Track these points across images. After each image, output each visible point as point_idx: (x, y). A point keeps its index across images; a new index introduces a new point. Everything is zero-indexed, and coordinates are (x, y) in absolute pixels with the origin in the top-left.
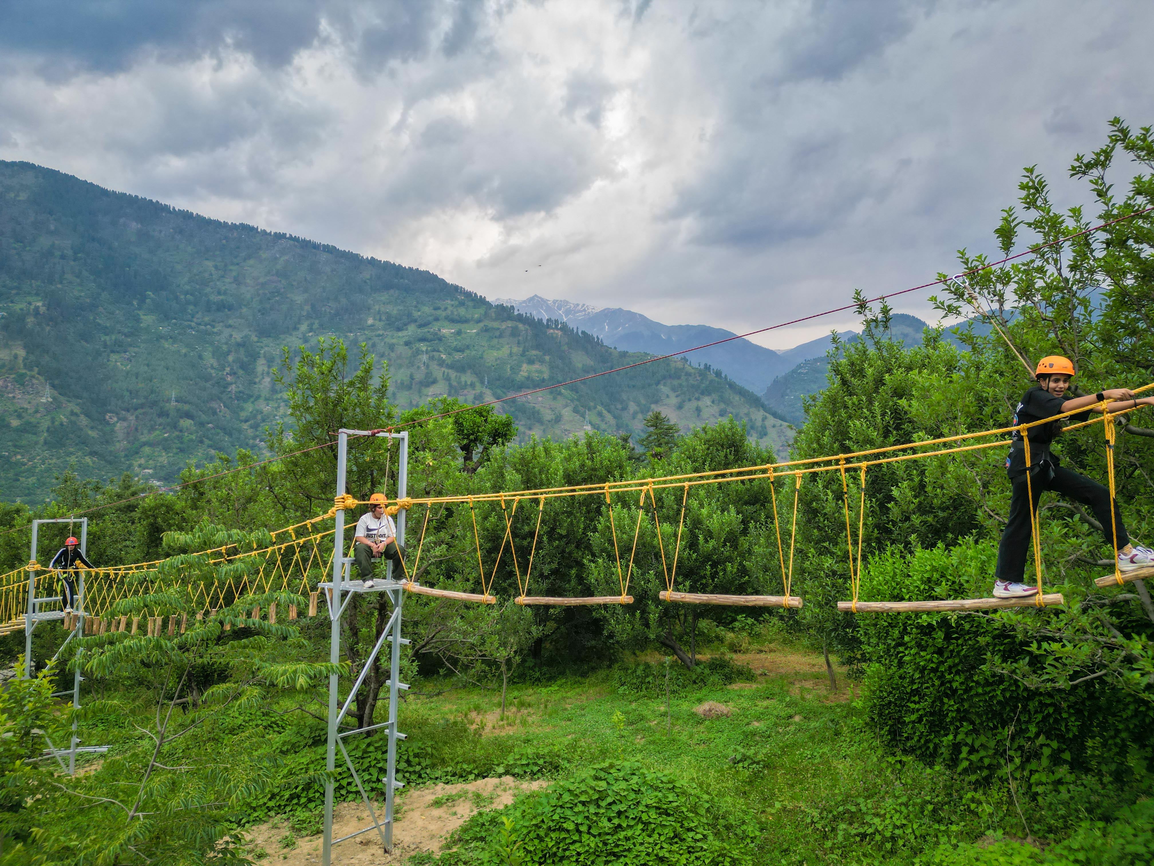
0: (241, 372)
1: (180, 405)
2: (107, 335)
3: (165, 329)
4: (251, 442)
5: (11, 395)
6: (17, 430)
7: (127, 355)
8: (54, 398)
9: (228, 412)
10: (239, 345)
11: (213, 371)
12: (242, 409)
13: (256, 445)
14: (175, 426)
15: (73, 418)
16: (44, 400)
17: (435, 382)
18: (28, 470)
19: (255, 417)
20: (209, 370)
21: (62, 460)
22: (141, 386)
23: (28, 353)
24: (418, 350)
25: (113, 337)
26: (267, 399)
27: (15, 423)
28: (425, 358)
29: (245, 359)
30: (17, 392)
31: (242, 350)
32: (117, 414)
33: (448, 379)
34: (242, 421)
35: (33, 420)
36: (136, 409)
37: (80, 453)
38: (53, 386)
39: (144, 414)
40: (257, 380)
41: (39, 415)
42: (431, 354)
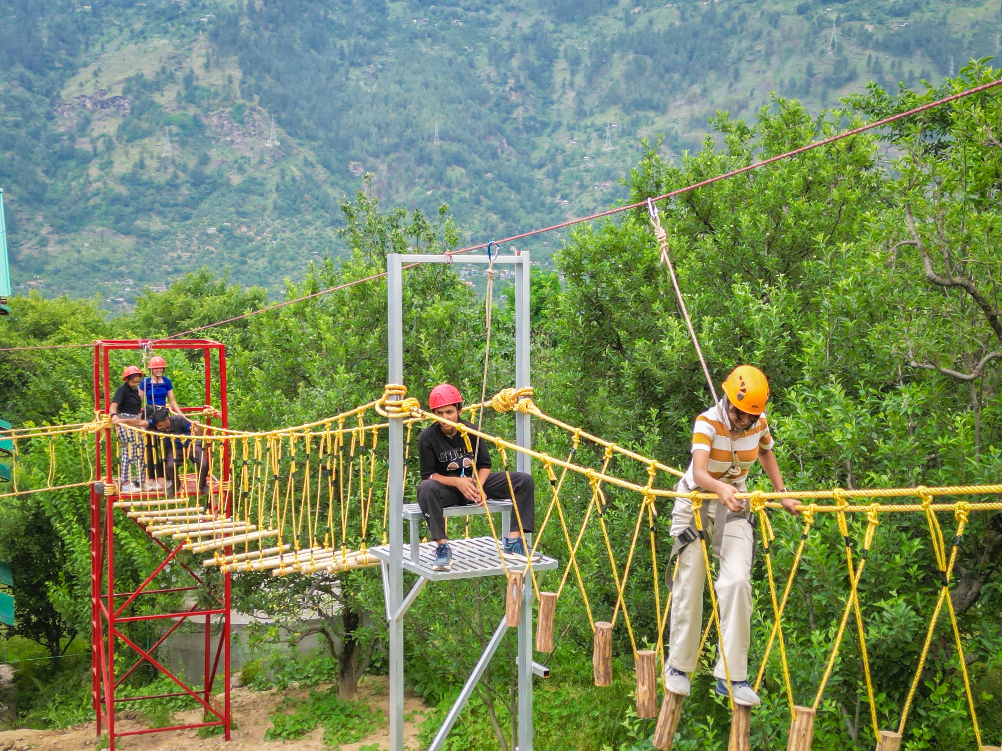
0: (531, 85)
1: (446, 145)
2: (344, 38)
3: (422, 23)
4: (549, 200)
5: (228, 139)
6: (239, 190)
7: (370, 69)
8: (282, 141)
9: (514, 153)
10: (527, 39)
11: (490, 87)
12: (534, 146)
13: (556, 206)
14: (439, 178)
15: (308, 171)
16: (269, 144)
17: (852, 77)
18: (257, 249)
19: (553, 158)
20: (485, 84)
21: (297, 233)
22: (393, 116)
23: (245, 73)
24: (821, 19)
25: (352, 41)
26: (571, 128)
27: (236, 179)
28: (834, 33)
29: (537, 63)
30: (236, 133)
31: (532, 48)
32: (364, 161)
33: (877, 70)
34: (533, 167)
35: (258, 174)
36: (387, 154)
37: (319, 223)
38: (280, 122)
39: (399, 160)
40: (555, 97)
41: (264, 167)
42: (847, 25)
